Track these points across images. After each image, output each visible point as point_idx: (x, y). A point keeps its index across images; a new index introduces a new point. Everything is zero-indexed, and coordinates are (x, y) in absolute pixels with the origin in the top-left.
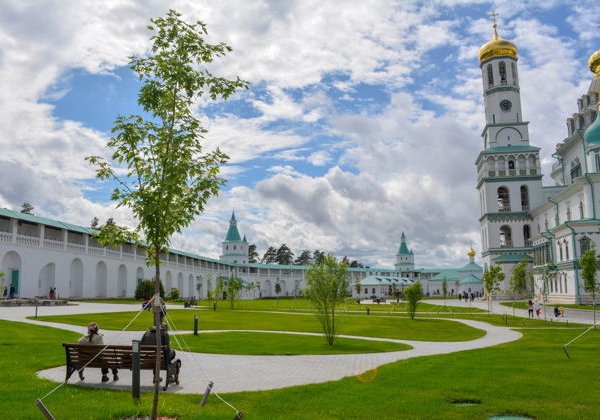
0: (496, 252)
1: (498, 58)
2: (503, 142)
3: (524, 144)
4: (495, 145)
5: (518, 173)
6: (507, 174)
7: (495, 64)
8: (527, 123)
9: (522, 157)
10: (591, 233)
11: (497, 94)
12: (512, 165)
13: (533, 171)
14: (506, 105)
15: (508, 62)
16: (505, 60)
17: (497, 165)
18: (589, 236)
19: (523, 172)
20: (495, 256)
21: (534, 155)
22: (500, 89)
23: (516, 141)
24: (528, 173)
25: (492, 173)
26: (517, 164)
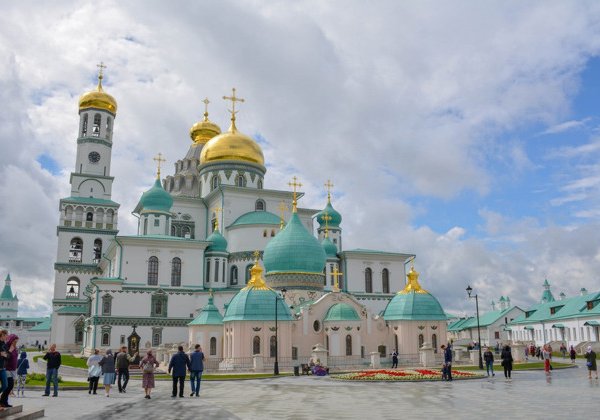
0: (60, 304)
1: (95, 109)
2: (85, 193)
3: (106, 198)
4: (77, 195)
5: (94, 226)
6: (84, 225)
7: (92, 114)
8: (112, 179)
9: (101, 210)
10: (114, 292)
11: (88, 144)
12: (90, 217)
13: (110, 225)
14: (94, 157)
15: (104, 116)
16: (101, 113)
17: (74, 215)
18: (111, 293)
19: (99, 225)
20: (58, 308)
21: (113, 209)
22: (92, 140)
23: (98, 194)
24: (104, 227)
25: (68, 222)
26: (95, 216)
